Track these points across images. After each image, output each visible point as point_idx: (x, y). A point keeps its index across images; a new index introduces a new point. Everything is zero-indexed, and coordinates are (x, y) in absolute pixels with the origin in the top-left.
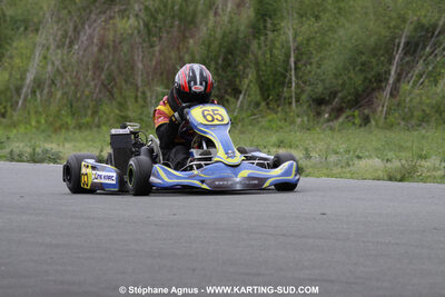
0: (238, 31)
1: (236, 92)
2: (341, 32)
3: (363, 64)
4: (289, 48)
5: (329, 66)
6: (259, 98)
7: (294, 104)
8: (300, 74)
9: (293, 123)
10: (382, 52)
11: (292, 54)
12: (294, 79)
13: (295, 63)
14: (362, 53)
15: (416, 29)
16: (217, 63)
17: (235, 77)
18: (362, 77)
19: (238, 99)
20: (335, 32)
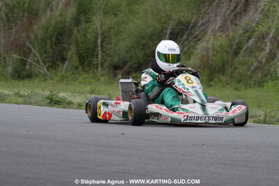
0: (65, 21)
1: (64, 60)
2: (131, 25)
3: (144, 45)
4: (97, 33)
5: (122, 46)
6: (78, 64)
7: (100, 69)
8: (104, 50)
9: (98, 80)
10: (155, 38)
11: (99, 37)
12: (100, 52)
13: (101, 43)
14: (143, 38)
15: (177, 25)
16: (52, 41)
17: (62, 50)
18: (143, 53)
19: (64, 64)
20: (126, 24)
